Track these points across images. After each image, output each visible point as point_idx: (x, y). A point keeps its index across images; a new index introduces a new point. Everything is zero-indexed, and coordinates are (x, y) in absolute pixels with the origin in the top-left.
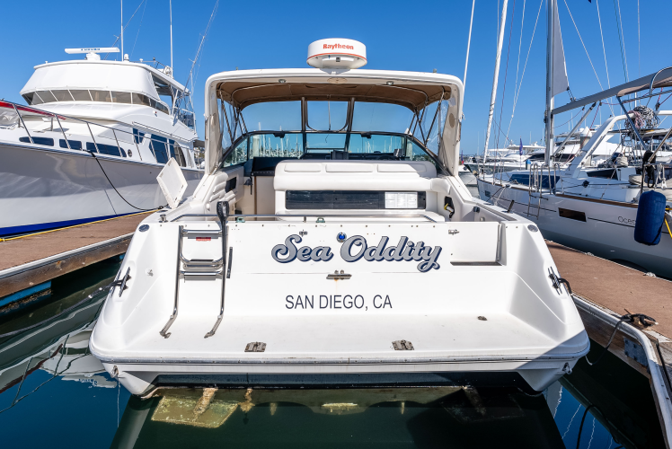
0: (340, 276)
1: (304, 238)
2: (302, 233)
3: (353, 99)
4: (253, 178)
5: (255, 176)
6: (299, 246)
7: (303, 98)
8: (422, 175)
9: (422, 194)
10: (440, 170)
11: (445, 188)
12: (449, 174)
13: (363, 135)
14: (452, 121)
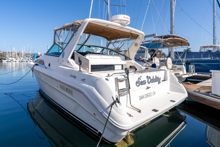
0: (148, 88)
1: (141, 78)
2: (141, 77)
3: (91, 34)
6: (140, 81)
8: (122, 60)
9: (122, 65)
10: (127, 58)
11: (132, 63)
12: (130, 59)
13: (88, 47)
14: (136, 45)
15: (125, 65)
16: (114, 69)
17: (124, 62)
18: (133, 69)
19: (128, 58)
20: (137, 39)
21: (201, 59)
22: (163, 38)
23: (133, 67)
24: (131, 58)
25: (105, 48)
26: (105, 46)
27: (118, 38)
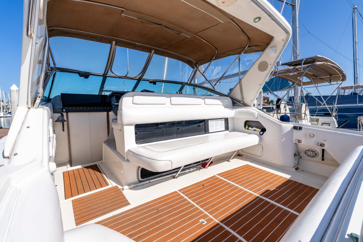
3: (153, 51)
4: (65, 114)
5: (67, 112)
7: (114, 42)
8: (226, 107)
9: (226, 120)
10: (236, 103)
11: (252, 114)
12: (245, 105)
13: (150, 82)
14: (263, 67)
15: (233, 118)
16: (206, 130)
17: (230, 113)
18: (254, 128)
19: (239, 102)
20: (268, 50)
21: (356, 105)
22: (304, 64)
23: (253, 124)
24: (247, 101)
25: (187, 84)
26: (185, 80)
27: (214, 58)
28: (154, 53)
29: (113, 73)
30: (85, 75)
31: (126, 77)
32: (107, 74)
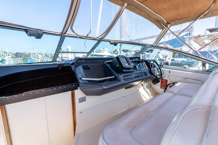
13: (111, 44)
28: (126, 8)
29: (73, 31)
30: (38, 34)
31: (87, 37)
32: (65, 33)
